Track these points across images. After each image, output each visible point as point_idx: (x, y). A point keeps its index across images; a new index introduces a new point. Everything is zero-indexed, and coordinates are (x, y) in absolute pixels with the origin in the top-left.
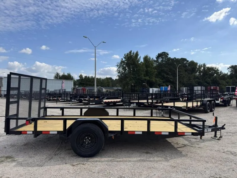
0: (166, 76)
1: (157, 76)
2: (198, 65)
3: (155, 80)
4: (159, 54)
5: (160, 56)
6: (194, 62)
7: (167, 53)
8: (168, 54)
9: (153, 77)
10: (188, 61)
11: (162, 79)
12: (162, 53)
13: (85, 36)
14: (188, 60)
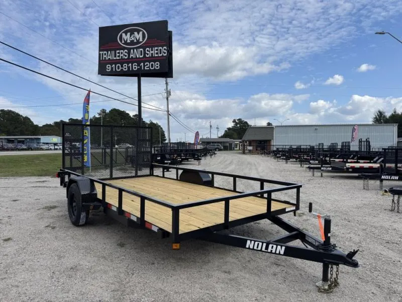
13: (380, 31)
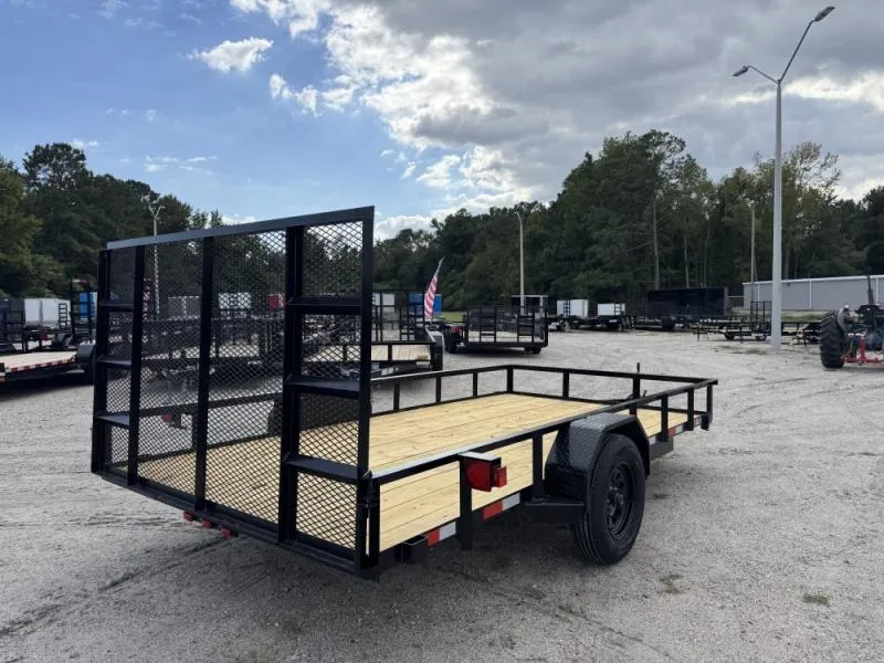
0: (79, 248)
1: (39, 246)
2: (193, 214)
3: (33, 260)
4: (37, 148)
5: (41, 157)
6: (179, 204)
7: (76, 151)
8: (82, 157)
9: (19, 248)
10: (154, 196)
11: (62, 261)
12: (56, 146)
14: (156, 191)
